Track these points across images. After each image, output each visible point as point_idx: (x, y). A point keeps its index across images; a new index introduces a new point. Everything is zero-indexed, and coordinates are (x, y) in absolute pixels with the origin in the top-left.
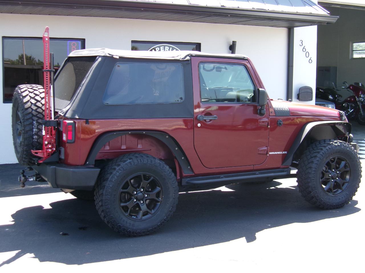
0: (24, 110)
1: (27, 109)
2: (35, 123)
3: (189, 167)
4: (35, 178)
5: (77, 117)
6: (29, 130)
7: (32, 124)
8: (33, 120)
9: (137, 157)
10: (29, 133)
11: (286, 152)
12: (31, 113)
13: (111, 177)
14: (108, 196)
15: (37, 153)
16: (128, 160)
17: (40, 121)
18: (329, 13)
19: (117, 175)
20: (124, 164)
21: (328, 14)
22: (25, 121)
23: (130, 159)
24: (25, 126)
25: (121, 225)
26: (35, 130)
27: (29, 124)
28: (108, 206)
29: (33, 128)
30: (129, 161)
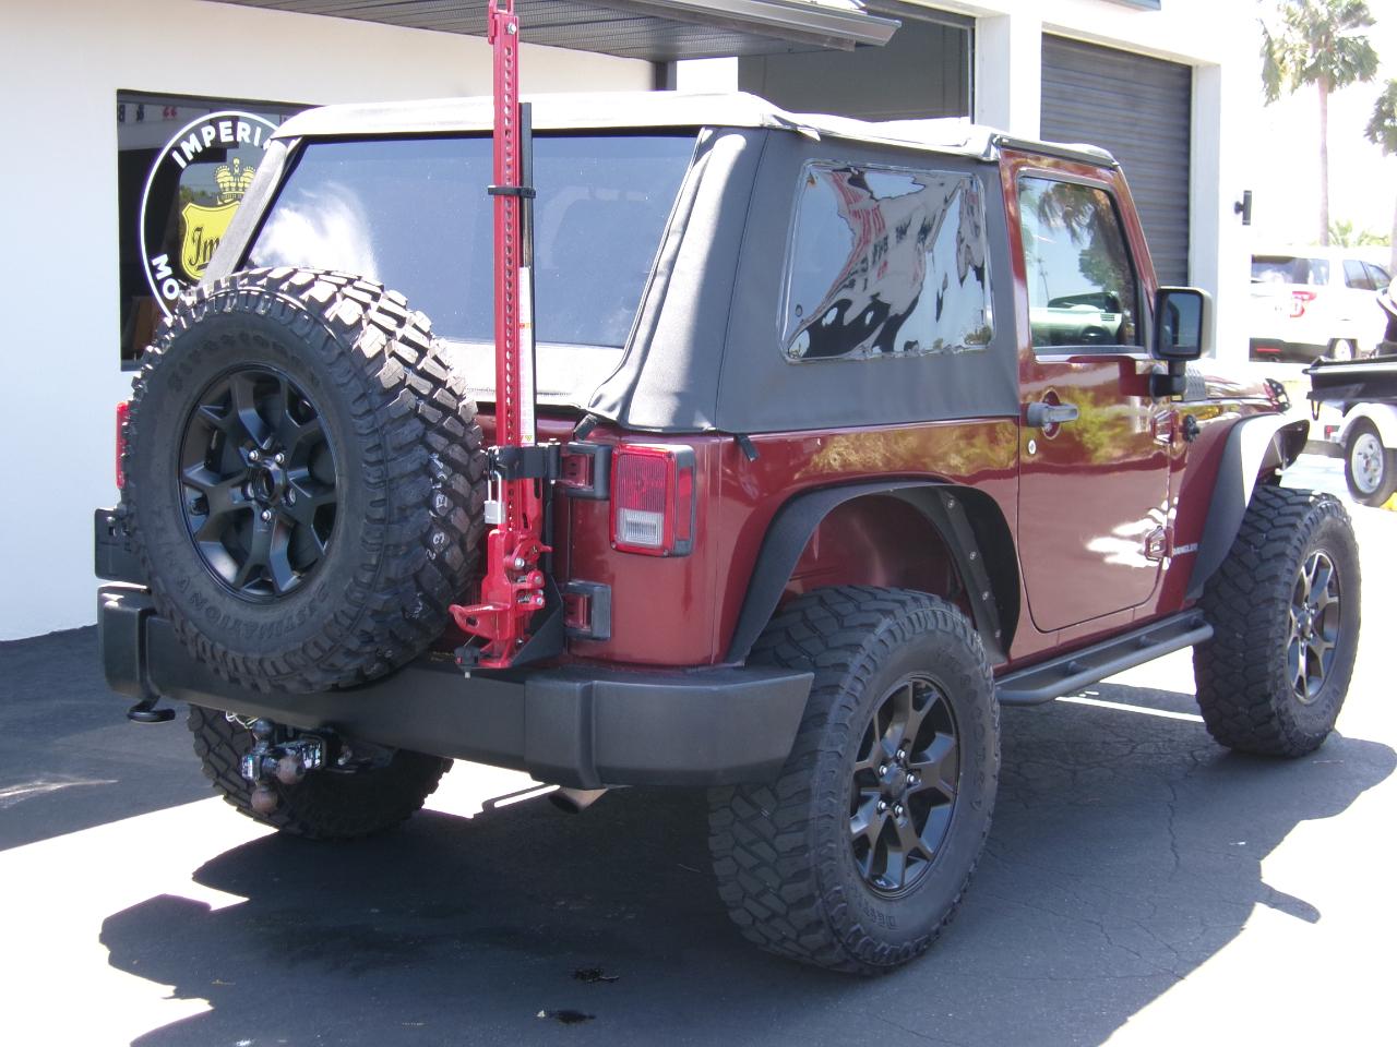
0: (377, 400)
1: (392, 393)
2: (441, 465)
3: (998, 634)
4: (318, 754)
5: (707, 426)
6: (417, 506)
7: (427, 469)
8: (431, 450)
9: (903, 604)
10: (412, 519)
11: (1194, 547)
12: (414, 413)
13: (836, 706)
14: (832, 799)
15: (471, 621)
16: (879, 621)
17: (456, 452)
18: (863, 5)
19: (857, 695)
20: (873, 638)
21: (862, 9)
22: (393, 455)
23: (888, 613)
24: (391, 480)
25: (862, 929)
26: (440, 501)
27: (415, 473)
28: (830, 845)
29: (432, 494)
30: (886, 623)
